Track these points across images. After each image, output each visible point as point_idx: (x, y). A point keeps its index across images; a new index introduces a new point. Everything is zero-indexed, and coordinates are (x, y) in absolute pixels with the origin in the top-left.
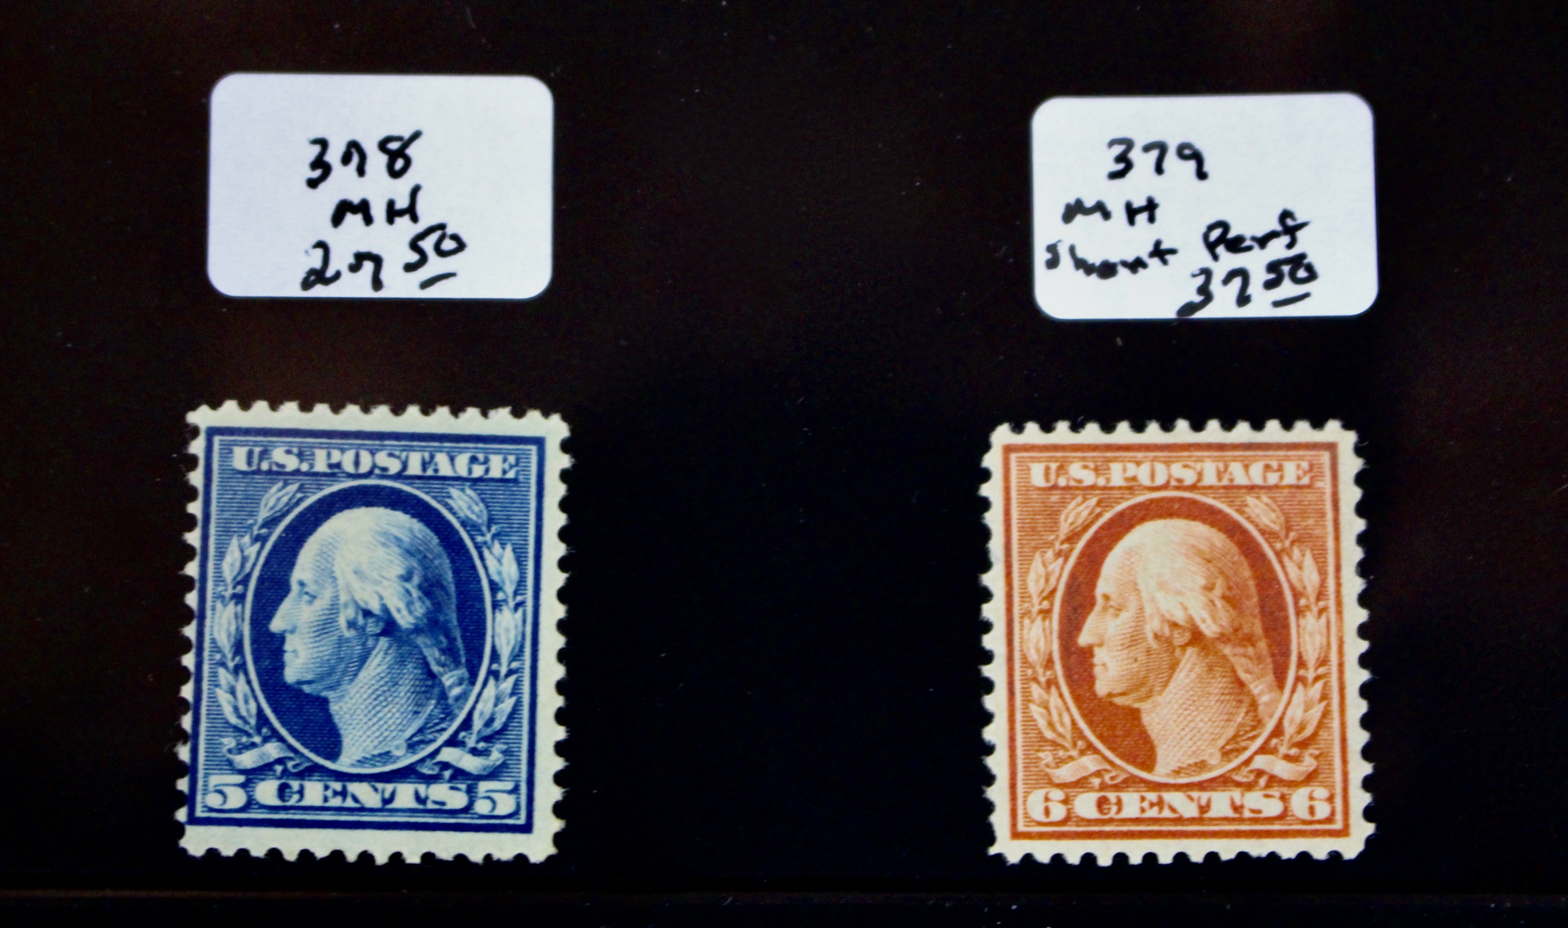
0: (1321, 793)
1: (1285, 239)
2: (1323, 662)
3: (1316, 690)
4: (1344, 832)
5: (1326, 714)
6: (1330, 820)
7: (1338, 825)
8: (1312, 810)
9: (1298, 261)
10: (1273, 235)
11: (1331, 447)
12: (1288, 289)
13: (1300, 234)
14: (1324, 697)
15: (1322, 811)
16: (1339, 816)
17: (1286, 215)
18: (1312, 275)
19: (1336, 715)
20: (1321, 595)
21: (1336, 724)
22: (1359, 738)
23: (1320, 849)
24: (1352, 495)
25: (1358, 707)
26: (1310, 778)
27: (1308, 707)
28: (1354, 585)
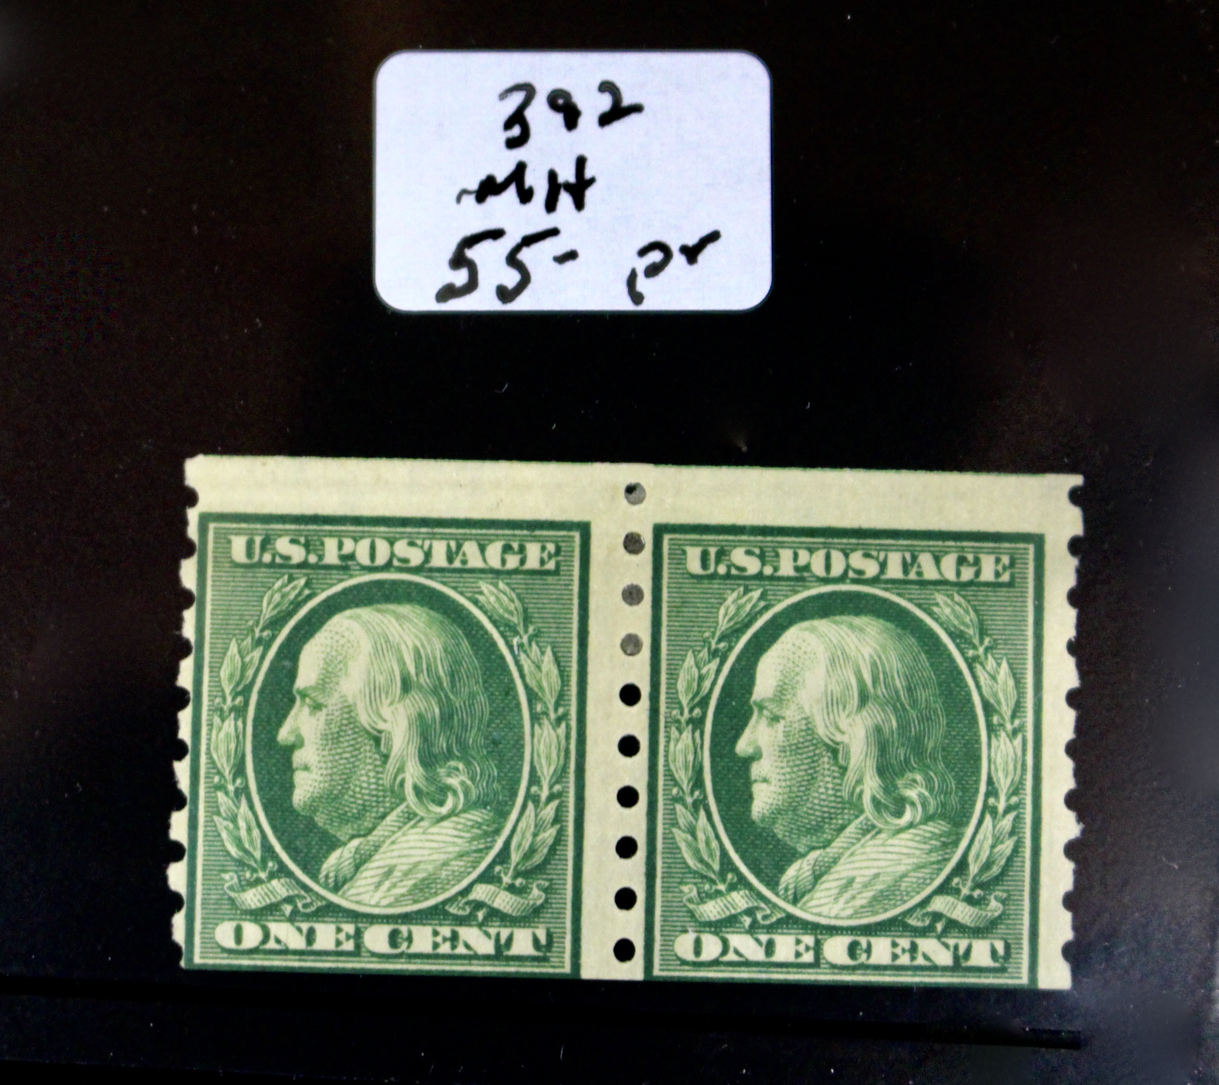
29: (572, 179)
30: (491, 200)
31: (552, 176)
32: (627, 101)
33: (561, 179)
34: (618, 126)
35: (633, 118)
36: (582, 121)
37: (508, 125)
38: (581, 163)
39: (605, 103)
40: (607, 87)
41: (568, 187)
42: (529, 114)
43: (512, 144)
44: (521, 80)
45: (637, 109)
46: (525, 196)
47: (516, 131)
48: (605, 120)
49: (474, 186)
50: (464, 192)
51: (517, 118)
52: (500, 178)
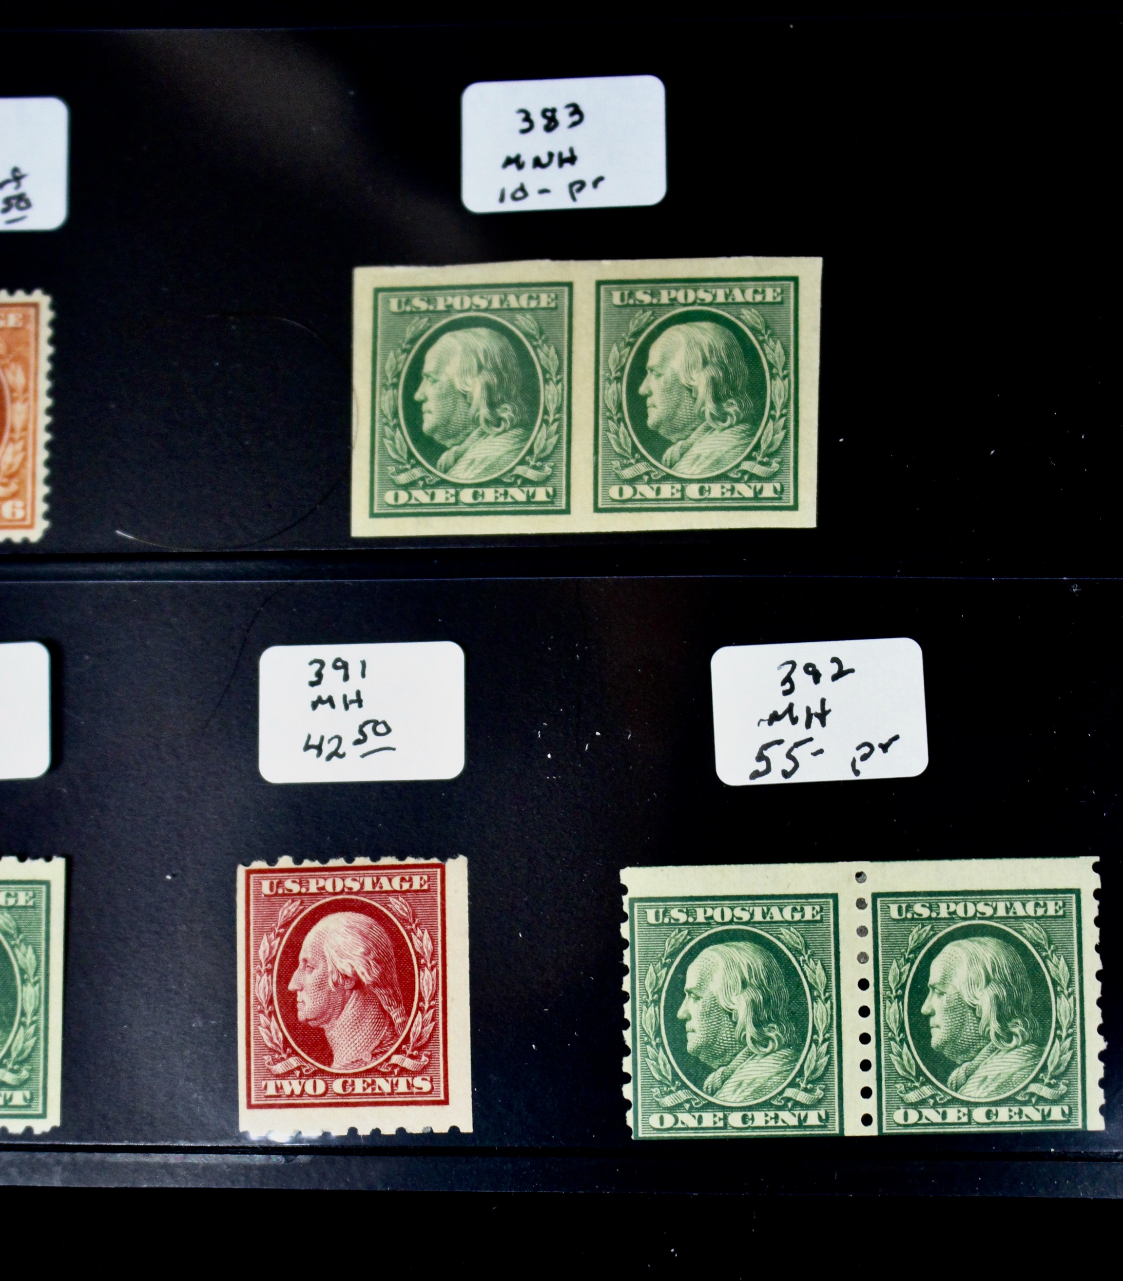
0: (19, 504)
1: (13, 185)
2: (25, 429)
3: (19, 446)
4: (31, 526)
5: (25, 459)
6: (24, 519)
7: (28, 522)
8: (14, 514)
9: (21, 198)
10: (7, 182)
11: (36, 306)
12: (14, 213)
13: (24, 182)
14: (25, 449)
15: (20, 514)
16: (29, 517)
17: (15, 170)
18: (29, 205)
19: (30, 459)
20: (26, 390)
21: (29, 464)
22: (43, 472)
23: (17, 536)
24: (46, 332)
25: (43, 455)
26: (14, 496)
27: (15, 454)
28: (45, 384)
29: (819, 711)
30: (776, 723)
31: (808, 709)
32: (845, 668)
33: (813, 711)
34: (841, 680)
35: (850, 675)
36: (822, 679)
37: (783, 683)
38: (823, 701)
39: (835, 668)
40: (835, 660)
41: (817, 715)
42: (793, 676)
43: (786, 693)
44: (789, 659)
45: (852, 671)
46: (794, 721)
47: (787, 686)
48: (835, 678)
49: (767, 717)
50: (762, 720)
51: (788, 679)
52: (780, 713)
